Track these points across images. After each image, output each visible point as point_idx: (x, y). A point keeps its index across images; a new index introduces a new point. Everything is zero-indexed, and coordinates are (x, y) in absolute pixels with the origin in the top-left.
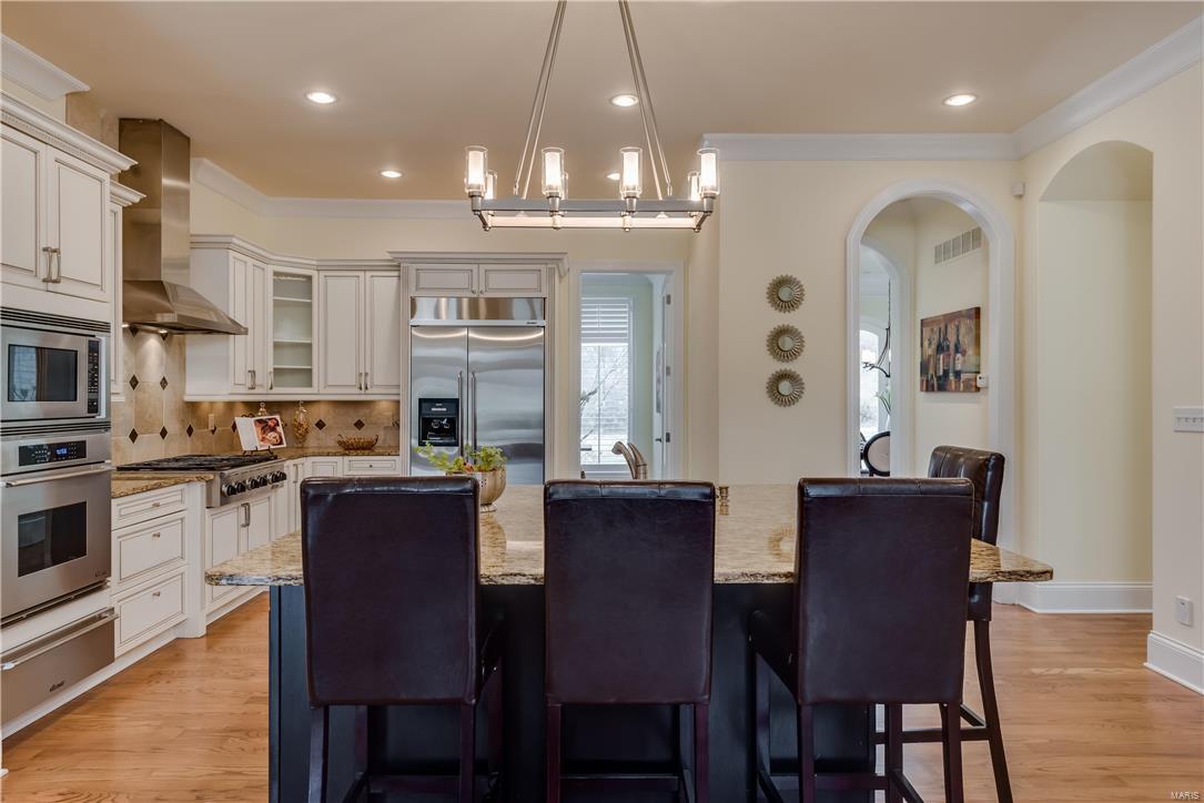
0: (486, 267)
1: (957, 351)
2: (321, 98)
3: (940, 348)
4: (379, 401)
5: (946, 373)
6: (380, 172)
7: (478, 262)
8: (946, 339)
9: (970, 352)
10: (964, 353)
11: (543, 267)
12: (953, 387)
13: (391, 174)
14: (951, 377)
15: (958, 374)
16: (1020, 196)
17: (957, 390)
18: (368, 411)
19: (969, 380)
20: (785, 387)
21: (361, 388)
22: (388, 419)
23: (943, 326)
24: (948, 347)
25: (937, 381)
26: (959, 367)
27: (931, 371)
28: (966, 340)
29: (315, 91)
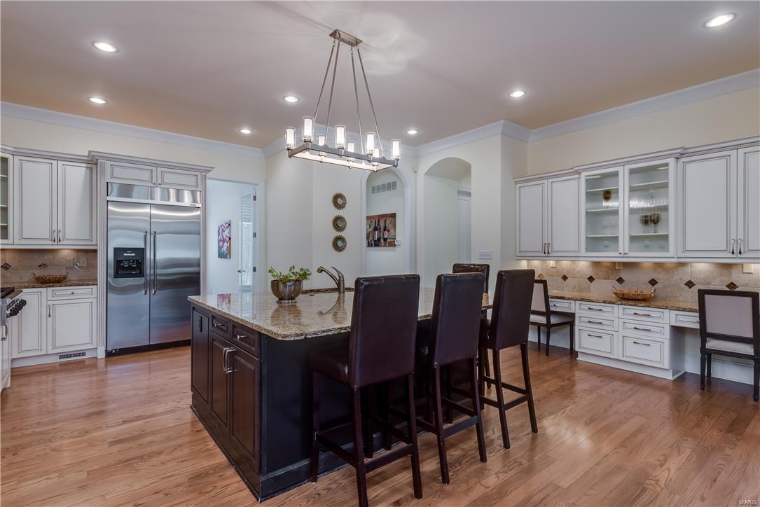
0: (163, 169)
1: (385, 230)
2: (105, 47)
3: (375, 229)
4: (62, 249)
5: (379, 239)
6: (88, 98)
7: (157, 166)
8: (379, 225)
9: (392, 231)
10: (389, 231)
11: (199, 174)
12: (383, 244)
13: (97, 100)
14: (382, 240)
15: (385, 240)
16: (415, 172)
17: (385, 246)
18: (51, 257)
19: (391, 242)
20: (340, 244)
21: (54, 241)
22: (70, 261)
23: (377, 220)
24: (380, 229)
25: (374, 242)
26: (386, 237)
27: (371, 238)
28: (389, 226)
29: (102, 42)
